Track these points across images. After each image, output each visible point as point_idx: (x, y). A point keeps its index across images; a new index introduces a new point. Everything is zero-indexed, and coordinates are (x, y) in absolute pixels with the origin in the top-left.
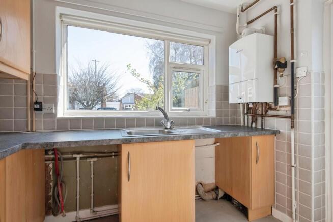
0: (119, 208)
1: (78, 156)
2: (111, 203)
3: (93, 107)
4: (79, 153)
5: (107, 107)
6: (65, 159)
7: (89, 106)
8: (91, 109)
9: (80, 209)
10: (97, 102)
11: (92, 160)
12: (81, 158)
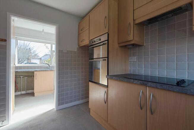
0: (34, 91)
1: (22, 77)
2: (31, 90)
3: (22, 62)
4: (22, 76)
5: (31, 62)
6: (18, 77)
7: (20, 62)
8: (21, 63)
9: (22, 91)
10: (25, 60)
11: (26, 78)
12: (23, 77)
